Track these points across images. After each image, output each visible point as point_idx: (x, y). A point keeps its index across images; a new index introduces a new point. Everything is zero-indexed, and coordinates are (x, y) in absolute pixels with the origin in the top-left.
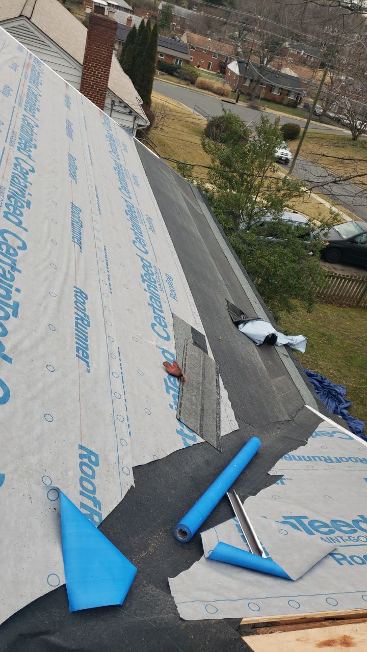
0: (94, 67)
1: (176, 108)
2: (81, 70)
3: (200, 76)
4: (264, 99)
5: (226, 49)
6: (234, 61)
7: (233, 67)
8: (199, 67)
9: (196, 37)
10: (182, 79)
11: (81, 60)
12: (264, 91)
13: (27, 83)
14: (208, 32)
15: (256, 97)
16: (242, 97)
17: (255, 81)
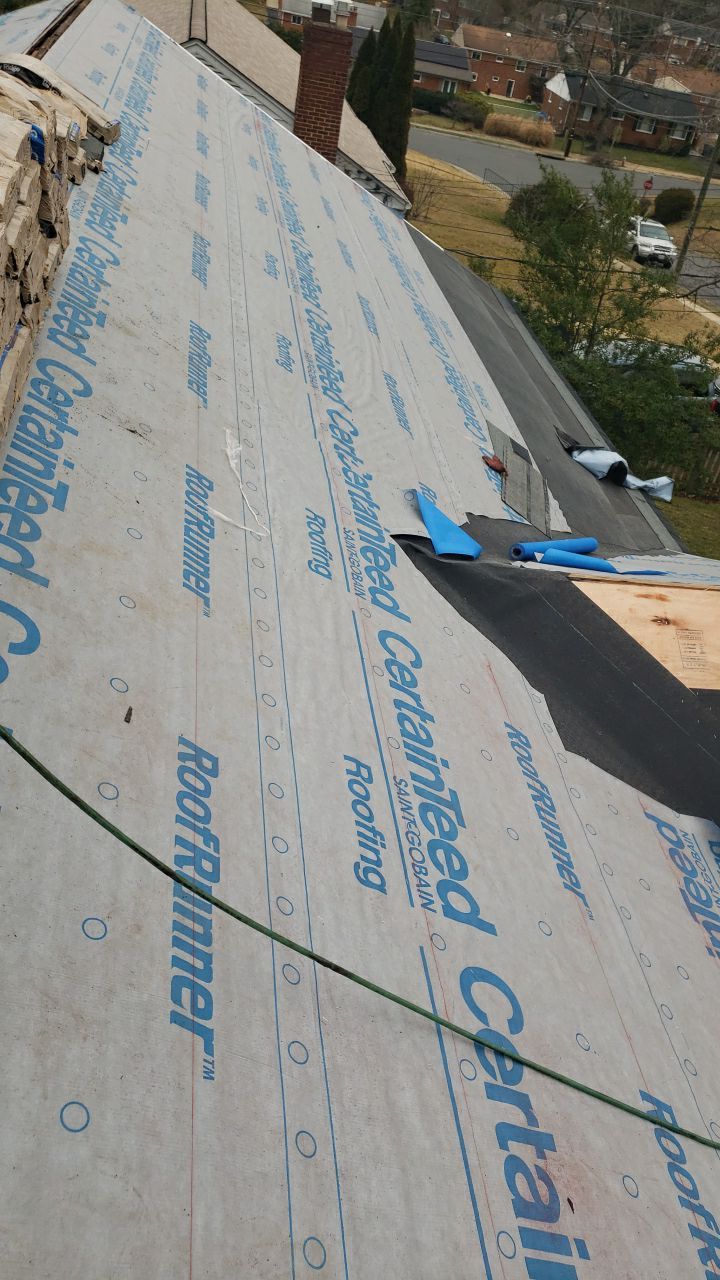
0: (314, 114)
1: (451, 177)
2: (292, 122)
3: (493, 111)
4: (621, 145)
5: (542, 51)
6: (559, 75)
7: (558, 86)
8: (488, 92)
9: (482, 32)
10: (458, 120)
11: (292, 105)
12: (619, 128)
13: (268, 151)
14: (506, 20)
15: (604, 143)
16: (576, 145)
17: (603, 110)
